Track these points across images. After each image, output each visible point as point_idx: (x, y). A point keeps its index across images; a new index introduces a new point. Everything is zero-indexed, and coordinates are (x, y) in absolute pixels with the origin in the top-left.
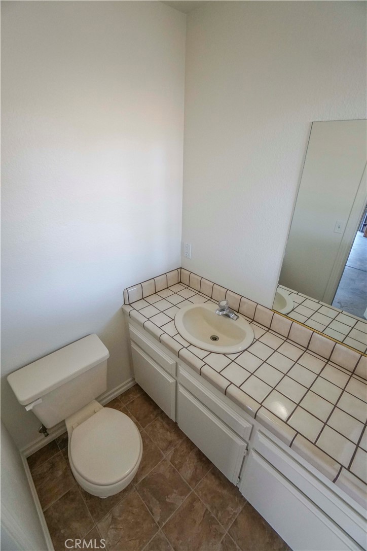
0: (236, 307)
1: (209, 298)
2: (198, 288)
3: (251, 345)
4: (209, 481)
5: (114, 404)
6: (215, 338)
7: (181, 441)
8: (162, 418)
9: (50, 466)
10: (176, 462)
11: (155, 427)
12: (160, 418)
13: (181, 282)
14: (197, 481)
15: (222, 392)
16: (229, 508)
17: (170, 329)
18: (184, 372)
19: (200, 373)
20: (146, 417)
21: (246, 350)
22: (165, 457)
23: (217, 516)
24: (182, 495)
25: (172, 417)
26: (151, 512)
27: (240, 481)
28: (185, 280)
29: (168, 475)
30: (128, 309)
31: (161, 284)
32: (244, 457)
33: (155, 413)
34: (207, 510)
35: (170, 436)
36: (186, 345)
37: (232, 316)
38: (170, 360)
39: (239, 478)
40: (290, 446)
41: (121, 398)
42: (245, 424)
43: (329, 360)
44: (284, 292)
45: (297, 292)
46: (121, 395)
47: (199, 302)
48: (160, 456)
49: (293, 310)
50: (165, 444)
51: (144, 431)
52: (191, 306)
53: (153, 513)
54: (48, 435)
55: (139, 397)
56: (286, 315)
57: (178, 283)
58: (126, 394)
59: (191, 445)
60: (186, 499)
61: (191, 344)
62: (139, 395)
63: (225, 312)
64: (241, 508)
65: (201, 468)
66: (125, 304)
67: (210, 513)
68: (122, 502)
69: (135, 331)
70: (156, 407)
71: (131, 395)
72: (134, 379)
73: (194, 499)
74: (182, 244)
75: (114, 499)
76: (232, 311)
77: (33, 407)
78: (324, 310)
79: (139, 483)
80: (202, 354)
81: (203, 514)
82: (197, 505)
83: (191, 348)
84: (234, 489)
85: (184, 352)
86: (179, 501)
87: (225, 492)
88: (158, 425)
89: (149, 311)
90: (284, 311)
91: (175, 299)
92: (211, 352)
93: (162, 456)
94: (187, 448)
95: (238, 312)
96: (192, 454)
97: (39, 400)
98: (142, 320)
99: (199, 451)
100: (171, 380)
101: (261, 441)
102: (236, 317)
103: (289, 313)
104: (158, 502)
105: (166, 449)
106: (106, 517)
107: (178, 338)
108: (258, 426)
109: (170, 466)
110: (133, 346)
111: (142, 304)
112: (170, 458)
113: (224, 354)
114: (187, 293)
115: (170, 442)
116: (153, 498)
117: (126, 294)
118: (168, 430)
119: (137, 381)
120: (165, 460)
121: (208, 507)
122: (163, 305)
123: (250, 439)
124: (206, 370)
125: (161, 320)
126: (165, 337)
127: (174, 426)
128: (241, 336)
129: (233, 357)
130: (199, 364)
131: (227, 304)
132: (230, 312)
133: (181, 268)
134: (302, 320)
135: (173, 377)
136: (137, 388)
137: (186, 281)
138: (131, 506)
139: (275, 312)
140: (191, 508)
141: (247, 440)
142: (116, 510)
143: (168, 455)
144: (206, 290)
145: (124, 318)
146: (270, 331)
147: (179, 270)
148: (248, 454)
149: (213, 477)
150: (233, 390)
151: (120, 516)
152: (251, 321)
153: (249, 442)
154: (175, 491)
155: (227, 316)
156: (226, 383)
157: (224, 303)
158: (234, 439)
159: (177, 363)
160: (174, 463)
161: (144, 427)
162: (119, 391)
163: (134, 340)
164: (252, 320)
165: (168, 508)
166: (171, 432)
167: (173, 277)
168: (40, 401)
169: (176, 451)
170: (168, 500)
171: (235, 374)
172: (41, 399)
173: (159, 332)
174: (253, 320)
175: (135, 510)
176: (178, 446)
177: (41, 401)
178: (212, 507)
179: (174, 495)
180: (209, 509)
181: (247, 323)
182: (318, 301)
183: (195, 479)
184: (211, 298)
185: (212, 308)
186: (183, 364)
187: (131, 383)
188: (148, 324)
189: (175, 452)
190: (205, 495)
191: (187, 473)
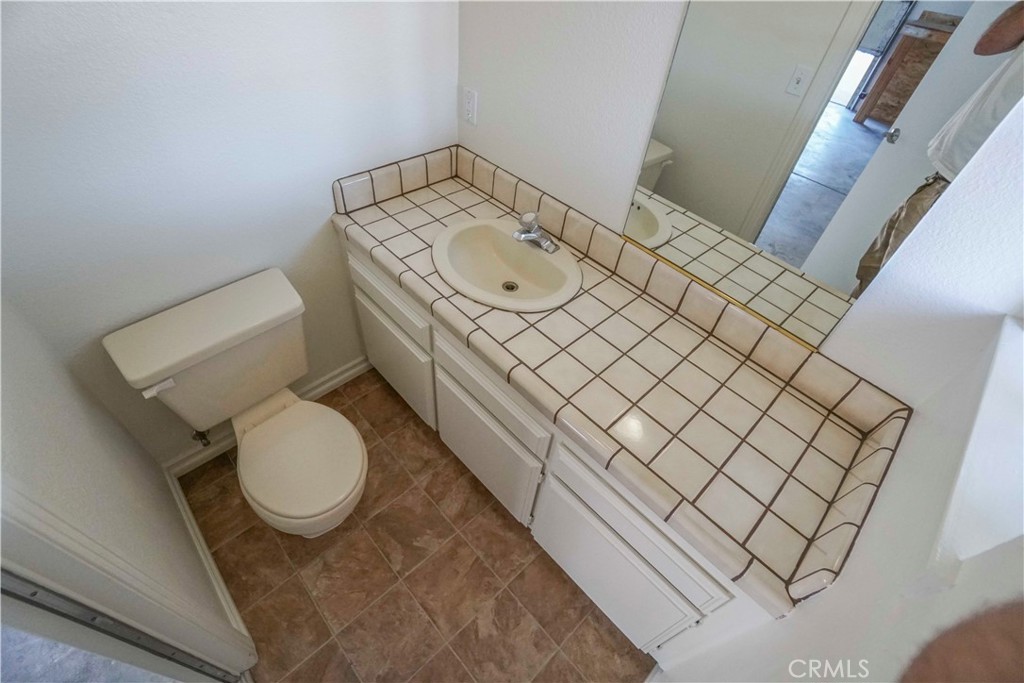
0: (557, 230)
1: (509, 210)
2: (488, 189)
3: (573, 299)
4: (486, 520)
5: (330, 399)
6: (510, 287)
7: (444, 461)
8: (417, 425)
9: (218, 490)
10: (435, 492)
11: (404, 438)
12: (411, 424)
13: (456, 176)
14: (468, 519)
15: (502, 377)
16: (514, 557)
17: (421, 264)
18: (443, 343)
19: (468, 344)
20: (388, 421)
21: (561, 307)
22: (416, 483)
23: (493, 566)
24: (440, 537)
25: (431, 423)
26: (387, 557)
27: (532, 521)
28: (465, 171)
29: (419, 510)
30: (343, 222)
31: (414, 176)
32: (539, 485)
33: (405, 416)
34: (478, 558)
35: (427, 452)
36: (448, 292)
37: (546, 244)
38: (419, 320)
39: (532, 515)
40: (607, 468)
41: (344, 390)
42: (539, 431)
43: (711, 334)
44: (657, 206)
45: (683, 210)
46: (346, 385)
47: (487, 216)
48: (409, 482)
49: (667, 242)
50: (418, 465)
51: (384, 444)
52: (470, 223)
53: (390, 561)
54: (209, 443)
55: (377, 389)
56: (653, 251)
57: (452, 178)
58: (355, 383)
59: (462, 469)
60: (446, 543)
61: (457, 292)
62: (378, 386)
63: (533, 236)
64: (532, 557)
65: (476, 501)
66: (337, 212)
67: (482, 562)
68: (341, 544)
69: (359, 266)
70: (406, 407)
71: (362, 386)
72: (367, 360)
73: (459, 543)
74: (460, 89)
75: (328, 539)
76: (546, 235)
77: (158, 393)
78: (728, 247)
79: (369, 518)
80: (475, 310)
81: (471, 563)
82: (463, 551)
83: (457, 300)
84: (524, 532)
85: (442, 307)
86: (433, 545)
87: (511, 536)
88: (409, 435)
89: (385, 228)
90: (650, 243)
91: (440, 209)
92: (494, 308)
93: (412, 482)
94: (455, 471)
95: (560, 239)
96: (463, 481)
97: (168, 381)
98: (368, 243)
99: (474, 477)
100: (424, 359)
101: (563, 459)
102: (553, 247)
103: (657, 248)
104: (399, 546)
105: (417, 472)
106: (314, 563)
107: (434, 280)
108: (560, 437)
109: (424, 496)
110: (359, 296)
111: (373, 213)
112: (425, 484)
113: (517, 313)
114: (466, 198)
115: (427, 463)
116: (393, 541)
117: (338, 191)
118: (424, 443)
119: (373, 361)
120: (416, 488)
121: (480, 554)
122: (414, 218)
123: (547, 457)
124: (479, 338)
125: (405, 245)
126: (409, 278)
127: (433, 436)
128: (556, 281)
129: (532, 319)
130: (465, 327)
131: (536, 218)
132: (542, 236)
133: (458, 146)
134: (681, 260)
135: (426, 352)
136: (374, 374)
137: (467, 175)
138: (355, 550)
139: (628, 239)
140: (452, 555)
141: (543, 458)
142: (331, 555)
143: (424, 480)
144: (503, 193)
145: (337, 241)
146: (614, 277)
147: (454, 149)
148: (543, 480)
149: (494, 515)
150: (521, 375)
151: (338, 562)
152: (582, 256)
153: (546, 461)
154: (428, 531)
155: (536, 244)
156: (511, 362)
157: (529, 217)
158: (524, 458)
159: (431, 328)
160: (429, 493)
161: (382, 438)
162: (341, 378)
163: (359, 284)
164: (584, 256)
165: (416, 554)
166: (429, 447)
167: (440, 164)
168: (170, 383)
169: (436, 475)
170: (415, 544)
171: (531, 348)
172: (171, 380)
173: (397, 268)
174: (586, 256)
175: (361, 556)
176: (440, 469)
177: (173, 384)
178: (486, 556)
179: (426, 537)
180: (481, 557)
181: (573, 260)
182: (719, 229)
183: (463, 516)
184: (513, 210)
185: (510, 228)
186: (442, 329)
187: (364, 365)
188: (380, 253)
189: (433, 475)
190: (478, 538)
191: (451, 507)
